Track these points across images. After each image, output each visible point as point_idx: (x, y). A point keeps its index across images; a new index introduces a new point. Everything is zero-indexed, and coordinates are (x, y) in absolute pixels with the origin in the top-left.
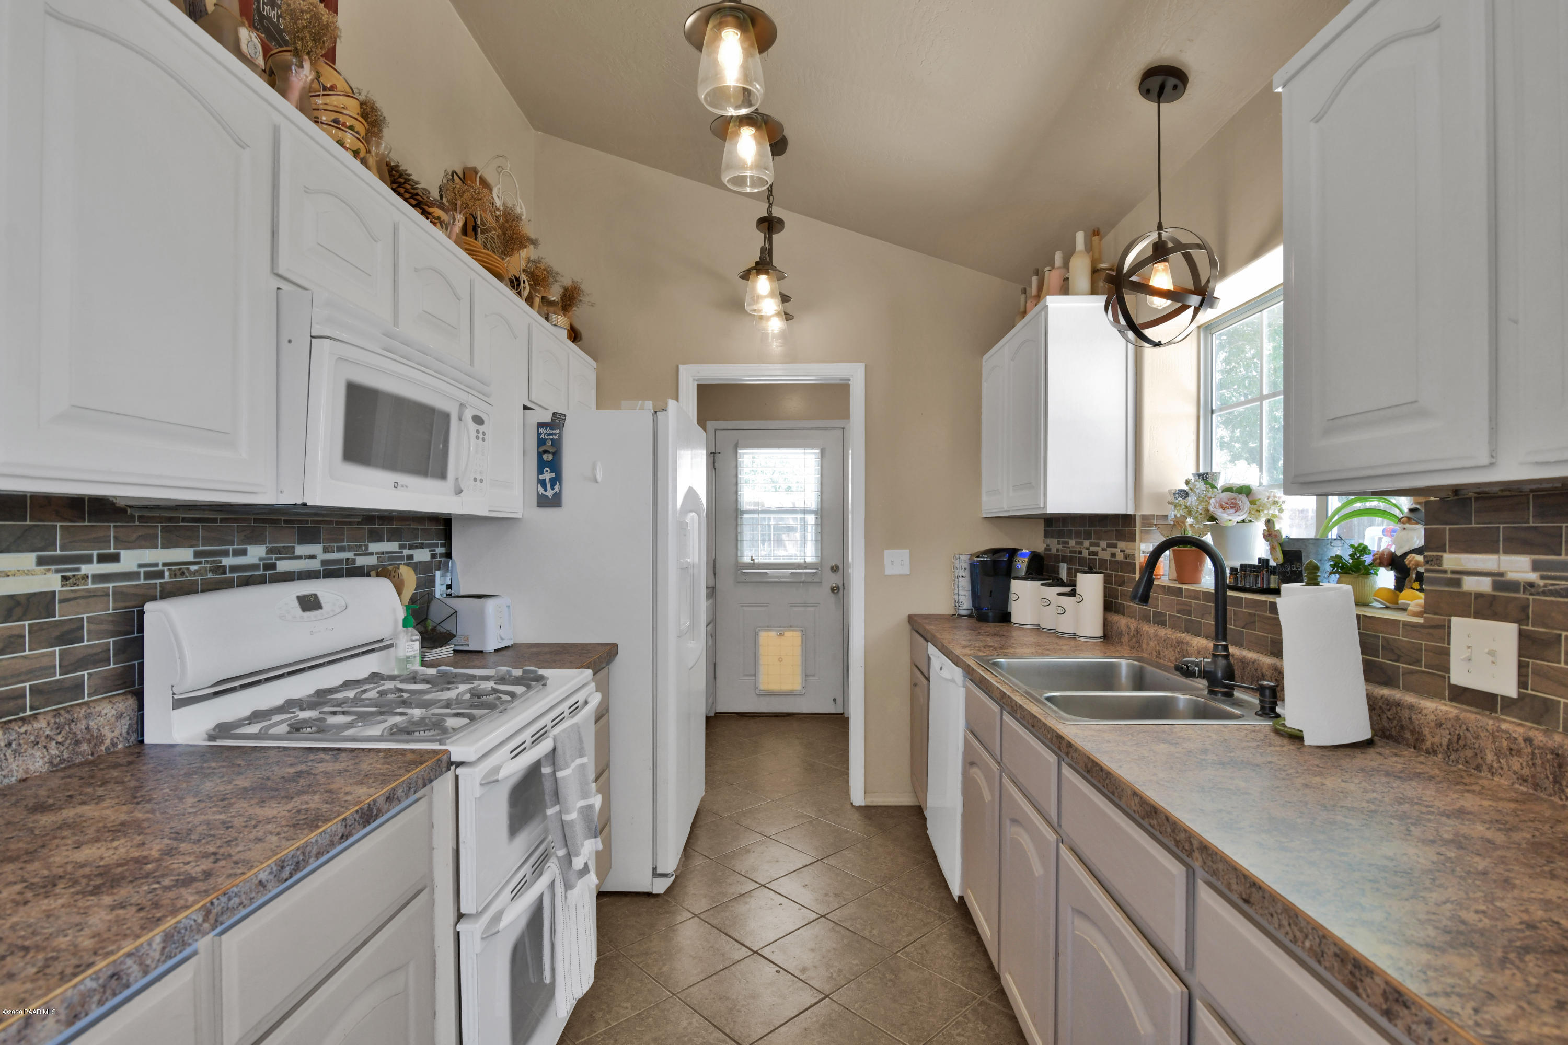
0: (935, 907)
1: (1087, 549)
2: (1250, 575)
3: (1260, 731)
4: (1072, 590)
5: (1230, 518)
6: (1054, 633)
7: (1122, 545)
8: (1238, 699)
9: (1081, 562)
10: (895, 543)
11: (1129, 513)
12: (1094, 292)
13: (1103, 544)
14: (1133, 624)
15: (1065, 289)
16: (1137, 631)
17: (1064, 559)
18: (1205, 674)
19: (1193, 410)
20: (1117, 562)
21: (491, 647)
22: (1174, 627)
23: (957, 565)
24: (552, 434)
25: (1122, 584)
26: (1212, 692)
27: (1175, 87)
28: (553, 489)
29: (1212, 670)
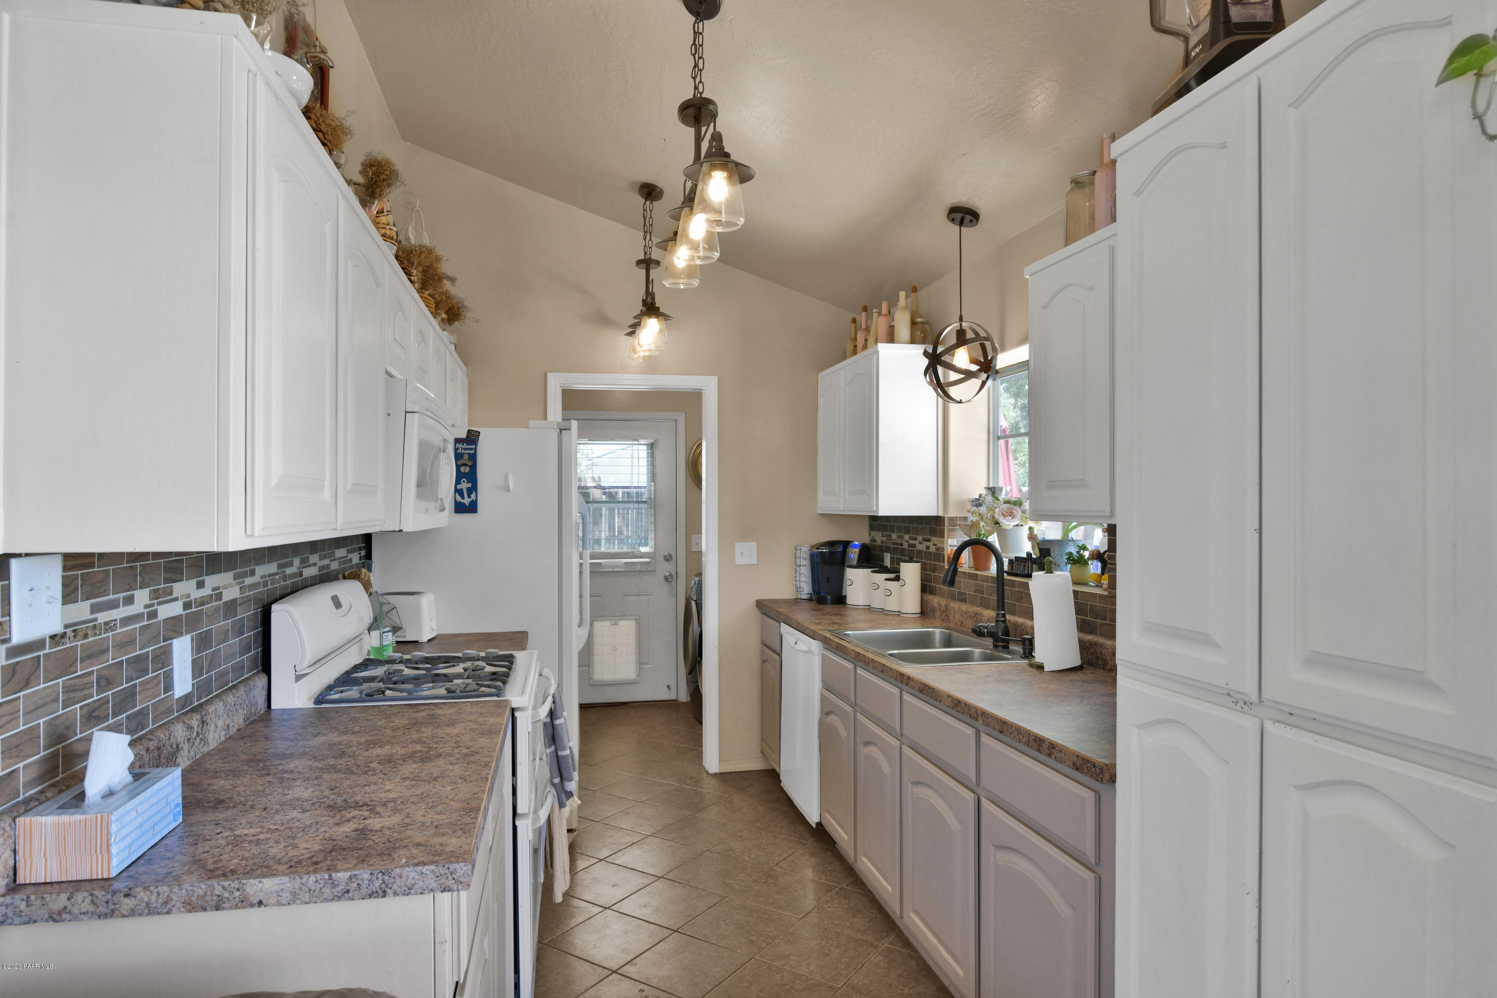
0: (795, 837)
1: (907, 541)
2: (1020, 565)
3: (1020, 666)
4: (896, 576)
5: (1008, 523)
6: (882, 611)
7: (935, 539)
8: (1011, 650)
9: (903, 553)
10: (745, 537)
11: (939, 515)
12: (913, 341)
13: (920, 538)
14: (943, 602)
15: (891, 338)
16: (946, 607)
17: (888, 550)
18: (992, 634)
19: (984, 436)
20: (930, 553)
21: (425, 638)
22: (973, 603)
23: (798, 555)
24: (469, 449)
25: (935, 571)
26: (995, 646)
27: (971, 221)
28: (469, 497)
29: (995, 631)
